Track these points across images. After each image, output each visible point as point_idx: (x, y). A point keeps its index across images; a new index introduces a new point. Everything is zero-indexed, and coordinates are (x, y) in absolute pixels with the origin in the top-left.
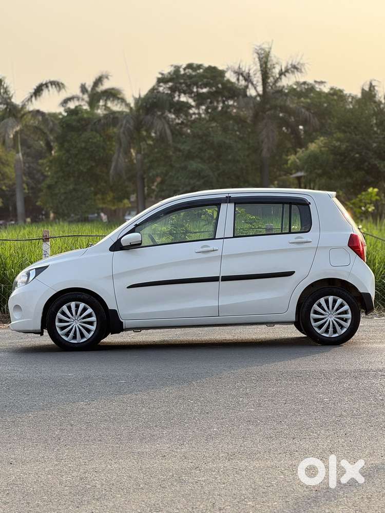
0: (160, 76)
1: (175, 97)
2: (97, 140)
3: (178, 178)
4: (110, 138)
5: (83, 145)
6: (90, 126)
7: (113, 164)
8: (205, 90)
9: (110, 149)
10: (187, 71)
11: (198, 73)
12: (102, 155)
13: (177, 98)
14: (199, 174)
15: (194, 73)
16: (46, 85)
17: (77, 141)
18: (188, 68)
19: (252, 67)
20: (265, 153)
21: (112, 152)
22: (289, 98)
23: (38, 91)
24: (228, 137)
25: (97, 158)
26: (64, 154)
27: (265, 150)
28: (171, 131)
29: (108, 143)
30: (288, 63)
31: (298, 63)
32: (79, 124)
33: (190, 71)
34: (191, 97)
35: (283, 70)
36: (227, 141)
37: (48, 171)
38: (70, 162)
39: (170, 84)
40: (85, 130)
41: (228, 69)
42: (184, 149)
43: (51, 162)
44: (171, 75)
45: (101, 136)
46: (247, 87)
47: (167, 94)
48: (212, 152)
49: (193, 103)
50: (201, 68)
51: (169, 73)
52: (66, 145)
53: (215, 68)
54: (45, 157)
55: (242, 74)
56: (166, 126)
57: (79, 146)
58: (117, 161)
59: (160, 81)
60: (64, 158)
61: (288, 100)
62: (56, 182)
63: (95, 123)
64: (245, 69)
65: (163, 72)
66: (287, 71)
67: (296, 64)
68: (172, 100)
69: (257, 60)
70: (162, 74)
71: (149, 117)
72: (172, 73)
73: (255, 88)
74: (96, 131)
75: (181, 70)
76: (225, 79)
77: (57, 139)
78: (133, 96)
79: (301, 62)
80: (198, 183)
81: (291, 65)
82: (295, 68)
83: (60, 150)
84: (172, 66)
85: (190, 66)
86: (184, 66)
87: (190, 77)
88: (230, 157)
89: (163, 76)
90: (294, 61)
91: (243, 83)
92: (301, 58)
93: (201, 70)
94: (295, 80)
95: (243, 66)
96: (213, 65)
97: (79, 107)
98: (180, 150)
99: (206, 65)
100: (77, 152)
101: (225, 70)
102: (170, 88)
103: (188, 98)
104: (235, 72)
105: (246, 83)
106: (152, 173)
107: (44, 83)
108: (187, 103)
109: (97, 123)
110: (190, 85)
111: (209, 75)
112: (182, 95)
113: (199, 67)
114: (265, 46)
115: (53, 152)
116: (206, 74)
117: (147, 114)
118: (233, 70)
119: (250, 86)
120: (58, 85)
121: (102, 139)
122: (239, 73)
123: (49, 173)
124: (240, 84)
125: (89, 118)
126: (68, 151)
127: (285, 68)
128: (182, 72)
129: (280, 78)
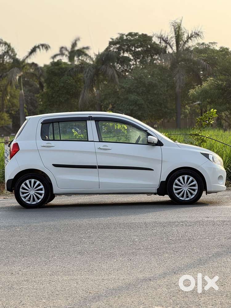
0: (111, 40)
1: (120, 54)
2: (71, 82)
3: (122, 105)
4: (79, 80)
5: (62, 84)
6: (66, 73)
7: (81, 97)
8: (140, 49)
9: (80, 88)
10: (128, 37)
11: (135, 38)
12: (74, 91)
13: (122, 54)
14: (136, 103)
15: (132, 39)
16: (38, 47)
17: (59, 82)
18: (129, 35)
19: (170, 34)
20: (178, 89)
21: (81, 89)
22: (192, 53)
23: (33, 50)
24: (154, 79)
25: (71, 93)
26: (50, 90)
27: (178, 87)
28: (118, 75)
29: (78, 83)
30: (192, 31)
31: (199, 32)
32: (59, 72)
33: (130, 37)
34: (131, 54)
35: (190, 36)
36: (154, 82)
37: (41, 102)
38: (54, 96)
39: (118, 46)
40: (64, 75)
41: (154, 35)
42: (126, 87)
43: (42, 95)
44: (118, 40)
45: (73, 79)
46: (166, 47)
47: (116, 52)
48: (144, 89)
49: (132, 58)
50: (137, 35)
51: (117, 39)
52: (51, 84)
53: (146, 35)
54: (38, 93)
55: (163, 39)
56: (115, 72)
57: (59, 85)
58: (84, 95)
59: (111, 43)
60: (50, 93)
61: (192, 55)
62: (45, 109)
63: (70, 70)
64: (165, 36)
65: (113, 38)
66: (192, 36)
67: (197, 32)
68: (119, 56)
69: (173, 29)
70: (112, 39)
71: (104, 66)
72: (118, 39)
73: (171, 48)
74: (71, 76)
75: (125, 36)
76: (153, 42)
77: (46, 81)
78: (94, 53)
79: (201, 31)
80: (135, 108)
81: (195, 32)
82: (197, 35)
83: (48, 88)
84: (119, 33)
85: (130, 34)
86: (126, 34)
87: (130, 41)
88: (155, 92)
89: (113, 40)
90: (196, 30)
91: (163, 44)
92: (201, 29)
93: (137, 37)
94: (197, 42)
95: (163, 34)
96: (144, 33)
97: (60, 61)
98: (124, 88)
99: (140, 33)
100: (58, 89)
101: (152, 36)
102: (117, 48)
103: (129, 54)
104: (159, 38)
105: (166, 45)
106: (106, 102)
107: (37, 46)
108: (129, 57)
109: (71, 71)
110: (130, 46)
111: (142, 40)
112: (126, 53)
113: (136, 34)
114: (178, 21)
115: (44, 90)
116: (140, 39)
117: (103, 65)
118: (157, 36)
119: (168, 46)
120: (46, 47)
121: (74, 80)
122: (161, 38)
123: (42, 103)
124: (161, 45)
125: (66, 68)
126: (53, 88)
127: (191, 35)
128: (125, 38)
129: (187, 41)
